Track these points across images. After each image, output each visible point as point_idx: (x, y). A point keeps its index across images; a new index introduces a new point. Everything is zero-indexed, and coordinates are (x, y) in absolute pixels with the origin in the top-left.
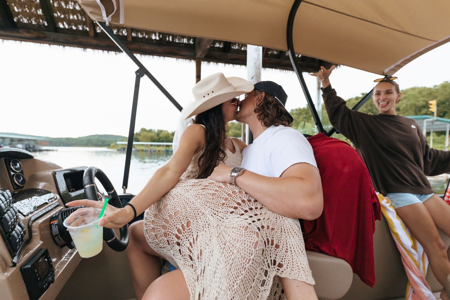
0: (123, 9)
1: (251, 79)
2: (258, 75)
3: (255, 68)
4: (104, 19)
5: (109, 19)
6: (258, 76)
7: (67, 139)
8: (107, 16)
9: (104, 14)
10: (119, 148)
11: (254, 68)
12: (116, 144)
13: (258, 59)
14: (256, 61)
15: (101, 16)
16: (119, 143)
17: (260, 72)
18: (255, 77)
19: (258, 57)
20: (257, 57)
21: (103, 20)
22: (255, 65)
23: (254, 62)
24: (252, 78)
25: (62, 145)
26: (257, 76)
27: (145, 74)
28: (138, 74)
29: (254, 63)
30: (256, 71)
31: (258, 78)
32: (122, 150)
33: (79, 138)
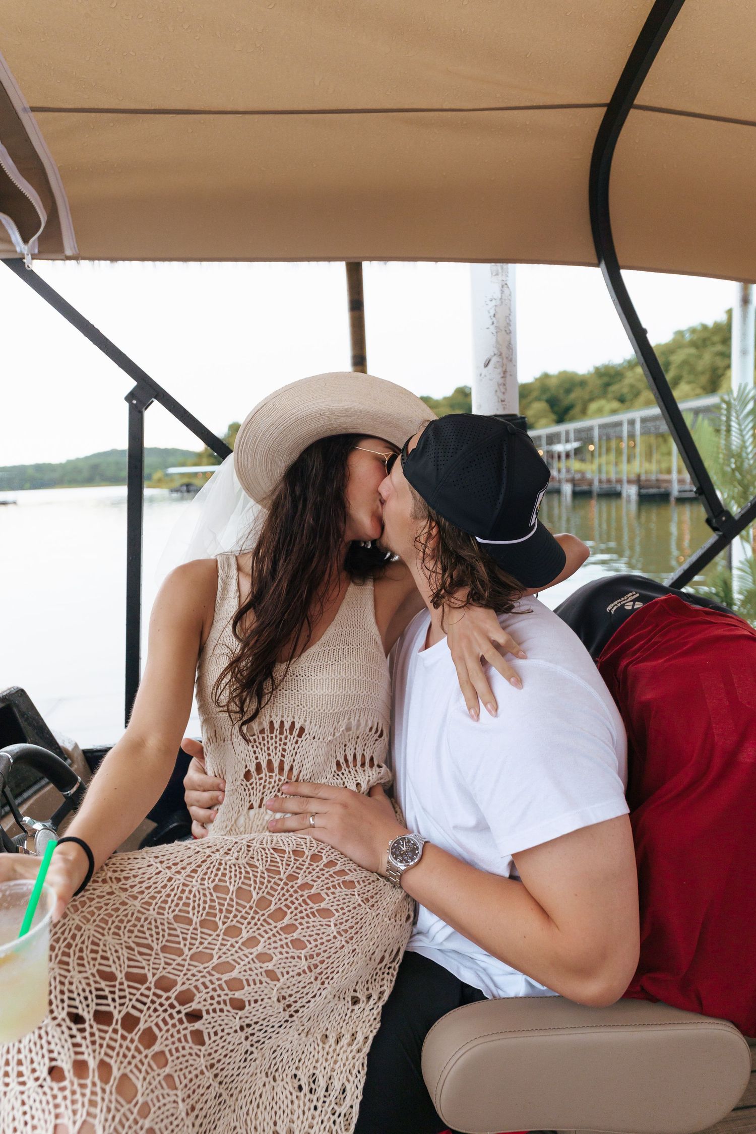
0: (69, 212)
1: (483, 365)
2: (504, 351)
3: (494, 332)
4: (18, 249)
5: (33, 248)
6: (504, 355)
7: (39, 468)
8: (26, 240)
9: (15, 236)
10: (177, 484)
11: (492, 329)
12: (167, 475)
13: (501, 299)
14: (496, 306)
15: (9, 241)
16: (172, 470)
17: (512, 342)
18: (494, 360)
19: (502, 292)
20: (498, 295)
21: (16, 251)
22: (494, 319)
23: (489, 312)
24: (486, 365)
25: (28, 485)
26: (501, 355)
27: (153, 399)
28: (135, 402)
29: (492, 314)
30: (497, 342)
31: (505, 361)
32: (185, 488)
33: (69, 462)
